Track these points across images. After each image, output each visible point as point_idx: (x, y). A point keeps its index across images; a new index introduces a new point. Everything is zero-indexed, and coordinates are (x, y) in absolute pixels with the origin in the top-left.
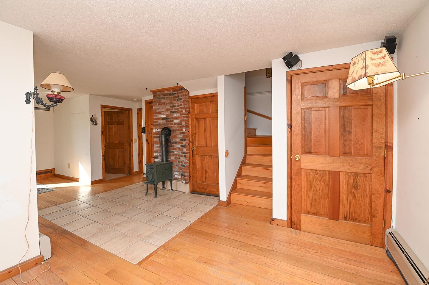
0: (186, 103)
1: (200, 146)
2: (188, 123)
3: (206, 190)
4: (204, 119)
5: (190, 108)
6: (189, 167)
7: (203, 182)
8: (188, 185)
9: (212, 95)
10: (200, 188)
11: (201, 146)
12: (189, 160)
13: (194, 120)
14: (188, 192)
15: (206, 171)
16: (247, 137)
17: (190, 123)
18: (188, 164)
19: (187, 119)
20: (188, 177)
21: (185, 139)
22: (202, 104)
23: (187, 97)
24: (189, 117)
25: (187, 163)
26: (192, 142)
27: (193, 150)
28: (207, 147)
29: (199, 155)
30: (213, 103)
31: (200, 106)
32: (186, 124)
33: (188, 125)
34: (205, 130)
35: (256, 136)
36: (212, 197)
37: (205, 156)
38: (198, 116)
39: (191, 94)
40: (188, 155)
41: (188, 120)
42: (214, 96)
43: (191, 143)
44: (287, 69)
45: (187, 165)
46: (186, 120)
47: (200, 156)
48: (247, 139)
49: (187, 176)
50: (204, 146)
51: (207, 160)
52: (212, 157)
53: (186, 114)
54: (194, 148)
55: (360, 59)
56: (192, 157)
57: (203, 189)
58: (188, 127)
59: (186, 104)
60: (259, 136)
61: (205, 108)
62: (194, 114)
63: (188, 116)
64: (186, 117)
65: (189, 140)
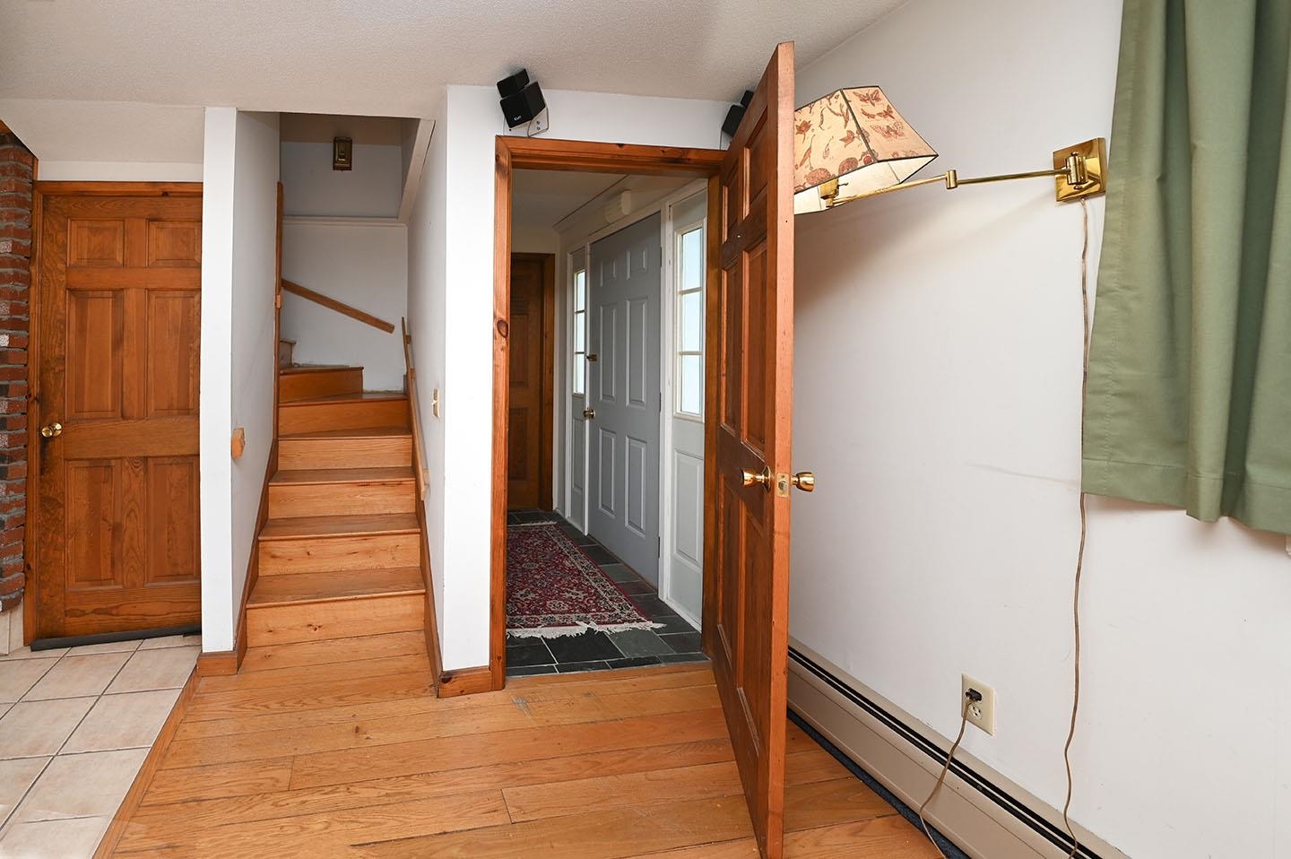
0: (20, 210)
1: (86, 415)
2: (26, 310)
3: (117, 615)
4: (111, 294)
5: (40, 236)
6: (22, 523)
7: (100, 582)
8: (18, 615)
9: (158, 190)
10: (84, 613)
11: (94, 415)
12: (26, 488)
13: (55, 297)
14: (13, 649)
15: (116, 530)
16: (282, 372)
17: (35, 308)
18: (17, 512)
19: (20, 288)
20: (16, 575)
21: (7, 386)
22: (108, 224)
23: (26, 182)
24: (28, 280)
25: (17, 503)
26: (42, 399)
27: (45, 441)
28: (123, 417)
29: (81, 460)
30: (160, 224)
31: (94, 231)
32: (15, 309)
33: (23, 317)
34: (118, 343)
35: (294, 369)
36: (148, 643)
37: (113, 463)
38: (78, 280)
39: (48, 172)
40: (21, 463)
41: (26, 294)
42: (165, 194)
43: (36, 407)
44: (502, 129)
45: (13, 518)
46: (14, 295)
47: (87, 464)
48: (281, 377)
49: (15, 569)
50: (110, 414)
51: (125, 477)
52: (151, 462)
53: (13, 264)
54: (51, 426)
55: (827, 113)
56: (42, 473)
57: (100, 617)
58: (25, 326)
59: (18, 217)
60: (303, 366)
61: (119, 246)
62: (61, 266)
63: (26, 272)
64: (16, 277)
65: (28, 391)
